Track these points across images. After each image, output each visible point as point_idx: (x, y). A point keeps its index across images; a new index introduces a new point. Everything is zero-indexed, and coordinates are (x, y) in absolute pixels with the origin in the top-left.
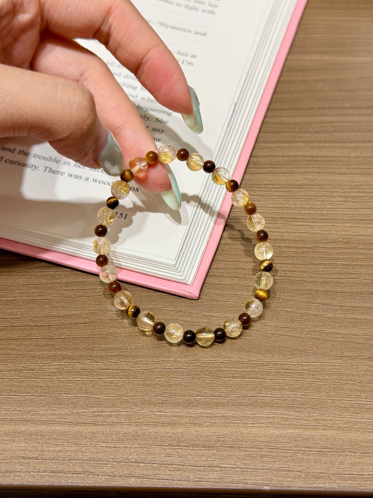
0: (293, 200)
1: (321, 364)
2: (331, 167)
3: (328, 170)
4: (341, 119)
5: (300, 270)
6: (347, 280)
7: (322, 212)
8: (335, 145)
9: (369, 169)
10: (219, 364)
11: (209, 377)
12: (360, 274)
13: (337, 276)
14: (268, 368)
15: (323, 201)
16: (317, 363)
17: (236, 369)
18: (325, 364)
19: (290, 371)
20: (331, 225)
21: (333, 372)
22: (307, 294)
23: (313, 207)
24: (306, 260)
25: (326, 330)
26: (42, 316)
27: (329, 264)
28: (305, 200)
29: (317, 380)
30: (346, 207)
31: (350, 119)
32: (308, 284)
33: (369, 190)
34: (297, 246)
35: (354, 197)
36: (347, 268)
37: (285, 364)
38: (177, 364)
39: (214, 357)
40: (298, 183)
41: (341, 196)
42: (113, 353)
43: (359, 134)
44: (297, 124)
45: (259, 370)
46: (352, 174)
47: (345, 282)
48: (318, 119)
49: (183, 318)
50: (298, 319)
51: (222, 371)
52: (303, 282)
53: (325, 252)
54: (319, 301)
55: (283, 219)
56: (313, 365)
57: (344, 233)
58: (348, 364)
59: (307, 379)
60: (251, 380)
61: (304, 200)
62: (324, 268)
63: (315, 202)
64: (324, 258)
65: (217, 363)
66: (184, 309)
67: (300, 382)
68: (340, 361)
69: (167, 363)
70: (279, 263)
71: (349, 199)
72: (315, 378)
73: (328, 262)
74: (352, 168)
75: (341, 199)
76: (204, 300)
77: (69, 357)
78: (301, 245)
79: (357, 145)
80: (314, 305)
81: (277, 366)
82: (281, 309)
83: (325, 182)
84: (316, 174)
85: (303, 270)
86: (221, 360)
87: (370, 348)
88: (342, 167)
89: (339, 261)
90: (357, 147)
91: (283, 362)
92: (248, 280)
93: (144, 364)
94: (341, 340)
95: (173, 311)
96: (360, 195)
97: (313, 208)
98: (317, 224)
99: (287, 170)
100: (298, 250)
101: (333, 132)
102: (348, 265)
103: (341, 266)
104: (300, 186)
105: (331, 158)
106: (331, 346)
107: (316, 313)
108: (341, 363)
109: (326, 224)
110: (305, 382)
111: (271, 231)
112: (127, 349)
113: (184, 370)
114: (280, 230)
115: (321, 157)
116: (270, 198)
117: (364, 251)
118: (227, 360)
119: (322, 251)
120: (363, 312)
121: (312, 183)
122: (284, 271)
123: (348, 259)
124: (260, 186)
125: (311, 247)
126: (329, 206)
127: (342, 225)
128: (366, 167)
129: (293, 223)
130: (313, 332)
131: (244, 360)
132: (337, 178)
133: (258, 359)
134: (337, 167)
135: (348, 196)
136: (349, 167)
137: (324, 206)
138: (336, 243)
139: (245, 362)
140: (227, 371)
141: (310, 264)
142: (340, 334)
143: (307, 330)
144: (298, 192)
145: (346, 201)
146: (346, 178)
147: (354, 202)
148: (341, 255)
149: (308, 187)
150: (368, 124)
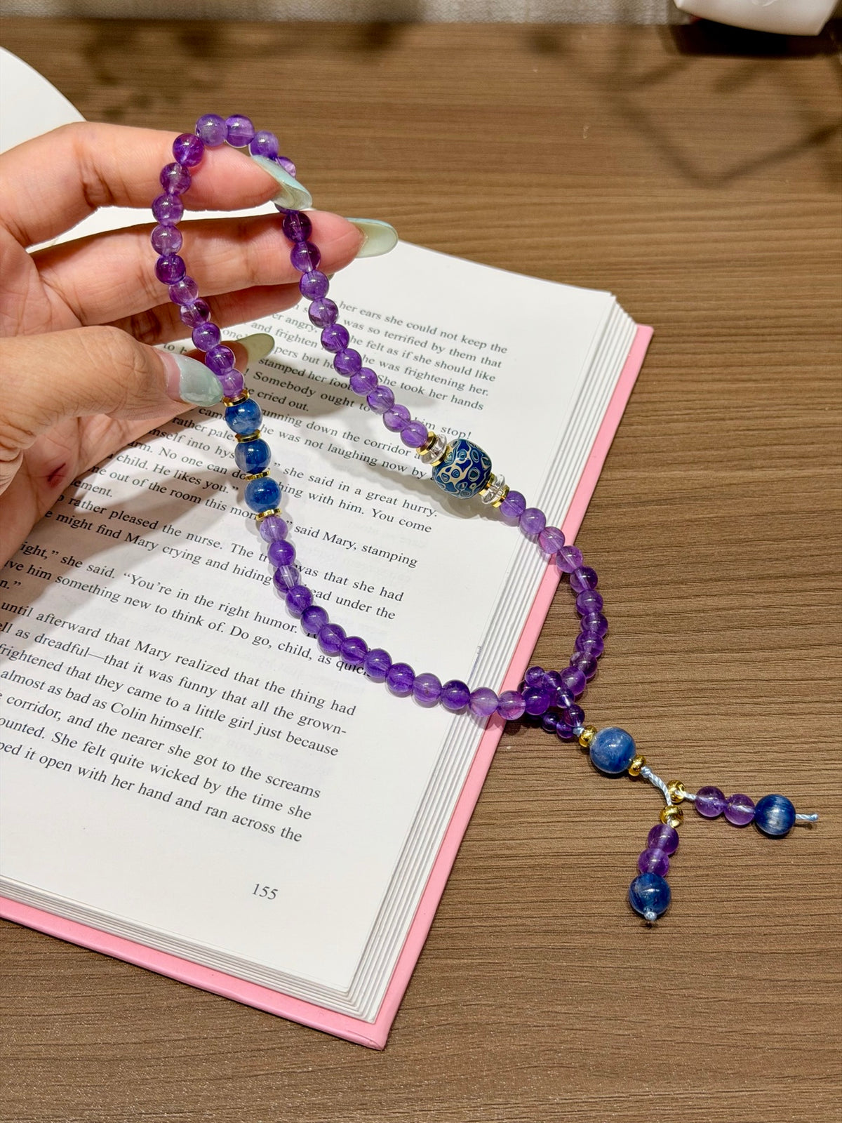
0: (670, 771)
2: (728, 701)
3: (723, 709)
4: (736, 601)
5: (696, 912)
6: (778, 928)
8: (729, 656)
9: (793, 703)
10: (580, 1104)
12: (797, 915)
13: (758, 921)
15: (721, 771)
16: (743, 1093)
18: (756, 1093)
19: (700, 1111)
21: (770, 1108)
22: (713, 959)
24: (705, 892)
25: (751, 1028)
27: (744, 899)
28: (690, 770)
30: (762, 782)
31: (749, 601)
32: (712, 940)
33: (796, 746)
34: (686, 865)
35: (772, 762)
36: (775, 905)
37: (690, 1098)
38: (510, 1110)
39: (570, 1092)
40: (674, 737)
41: (750, 761)
45: (649, 1112)
46: (765, 715)
47: (774, 932)
48: (694, 604)
50: (703, 1010)
53: (735, 874)
54: (735, 972)
56: (737, 1097)
58: (794, 1091)
61: (688, 771)
62: (736, 907)
63: (708, 774)
64: (735, 887)
68: (780, 1086)
69: (494, 1108)
71: (765, 767)
73: (741, 895)
74: (765, 703)
75: (751, 766)
76: (541, 980)
78: (692, 863)
79: (767, 654)
80: (727, 980)
81: (678, 1102)
82: (672, 992)
83: (722, 734)
84: (703, 717)
85: (701, 913)
86: (583, 1097)
87: (826, 1058)
88: (746, 700)
89: (760, 891)
90: (767, 660)
91: (686, 1093)
94: (777, 1045)
95: (491, 1005)
96: (782, 756)
99: (652, 712)
100: (689, 874)
101: (724, 629)
102: (775, 899)
103: (764, 902)
104: (677, 744)
105: (725, 683)
106: (763, 1058)
108: (782, 1089)
111: (639, 836)
112: (421, 1086)
115: (708, 681)
117: (800, 870)
118: (593, 1096)
119: (730, 872)
120: (809, 991)
121: (699, 736)
123: (774, 887)
125: (711, 867)
128: (787, 699)
130: (731, 1034)
131: (622, 1095)
132: (741, 724)
133: (644, 1092)
134: (738, 701)
135: (762, 760)
136: (759, 700)
137: (724, 782)
138: (752, 857)
139: (623, 1099)
140: (595, 1118)
141: (713, 899)
142: (775, 1034)
143: (720, 1029)
144: (676, 755)
145: (760, 771)
146: (756, 724)
147: (773, 771)
148: (761, 880)
149: (693, 744)
150: (783, 610)
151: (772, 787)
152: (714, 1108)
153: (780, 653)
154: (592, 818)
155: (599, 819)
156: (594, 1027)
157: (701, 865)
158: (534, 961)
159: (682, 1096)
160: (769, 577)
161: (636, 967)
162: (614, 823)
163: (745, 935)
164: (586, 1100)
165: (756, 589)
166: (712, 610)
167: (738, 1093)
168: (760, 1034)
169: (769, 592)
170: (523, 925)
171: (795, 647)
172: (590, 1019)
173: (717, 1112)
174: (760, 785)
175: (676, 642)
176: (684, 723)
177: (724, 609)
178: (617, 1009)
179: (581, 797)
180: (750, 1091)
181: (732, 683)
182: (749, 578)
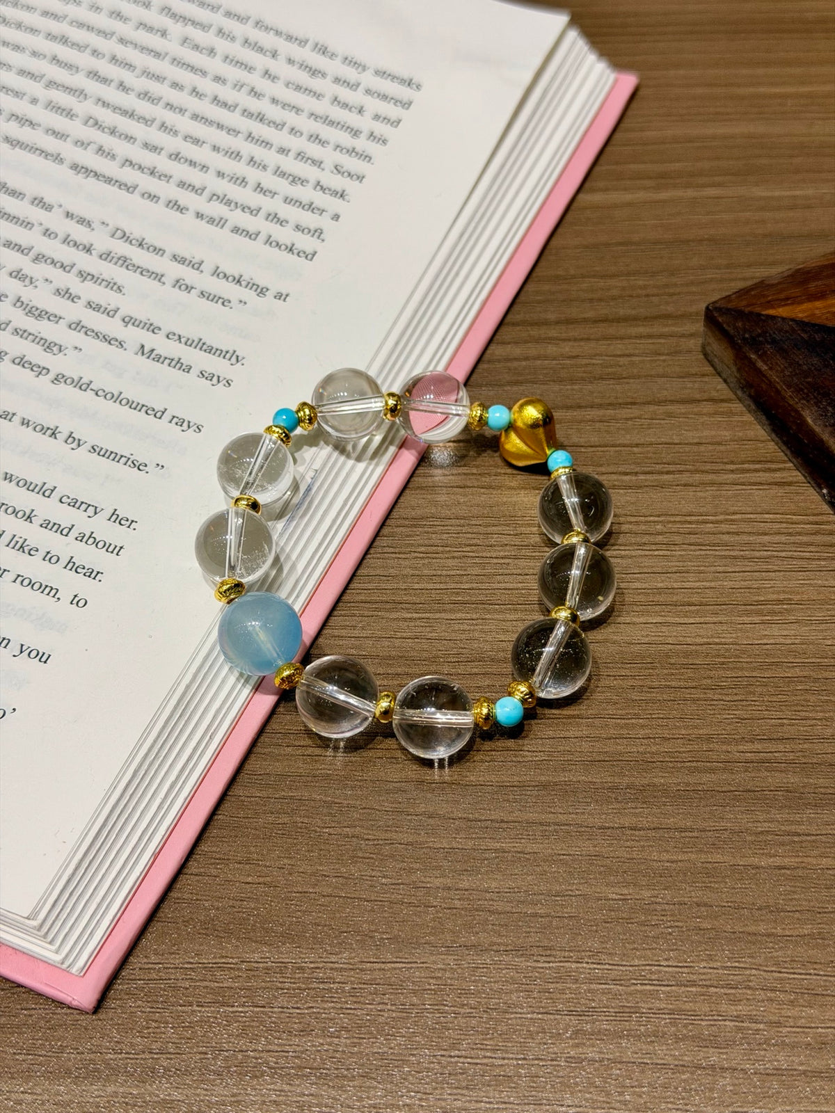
0: (398, 555)
1: (404, 965)
2: (495, 471)
3: (486, 480)
4: (533, 350)
6: (493, 753)
7: (459, 586)
10: (171, 971)
11: (144, 1004)
14: (282, 980)
15: (464, 557)
16: (396, 965)
17: (208, 984)
18: (413, 965)
19: (332, 986)
20: (474, 616)
21: (428, 987)
22: (397, 790)
23: (439, 573)
25: (428, 879)
28: (424, 555)
29: (389, 1007)
30: (516, 571)
31: (551, 349)
32: (402, 765)
34: (390, 671)
37: (322, 968)
39: (163, 954)
41: (507, 545)
43: (569, 387)
45: (262, 985)
47: (487, 759)
50: (367, 855)
51: (176, 988)
52: (392, 760)
54: (422, 808)
55: (367, 605)
56: (386, 970)
57: (504, 636)
58: (466, 966)
59: (367, 1004)
60: (239, 1009)
61: (421, 555)
65: (167, 968)
67: (350, 1011)
68: (449, 958)
71: (524, 552)
72: (387, 1001)
75: (505, 551)
80: (409, 817)
81: (304, 973)
82: (331, 831)
83: (475, 511)
84: (457, 490)
86: (177, 961)
87: (520, 924)
91: (318, 962)
92: (265, 760)
94: (458, 904)
97: (441, 575)
98: (442, 615)
101: (511, 383)
107: (412, 838)
108: (451, 962)
109: (464, 615)
110: (362, 1012)
114: (356, 633)
118: (191, 960)
120: (517, 834)
121: (447, 513)
126: (477, 571)
127: (500, 617)
129: (388, 615)
130: (398, 887)
131: (230, 960)
132: (505, 500)
133: (261, 958)
137: (465, 570)
138: (481, 663)
139: (231, 966)
140: (187, 989)
142: (458, 890)
143: (384, 880)
144: (410, 536)
145: (517, 558)
149: (435, 523)
150: (594, 361)
151: (528, 577)
152: (352, 983)
153: (578, 414)
156: (214, 872)
157: (410, 672)
159: (312, 965)
160: (585, 320)
161: (291, 798)
164: (181, 965)
165: (564, 335)
167: (388, 965)
168: (437, 888)
169: (581, 339)
171: (600, 406)
174: (513, 574)
176: (429, 497)
177: (516, 359)
178: (253, 850)
182: (558, 323)
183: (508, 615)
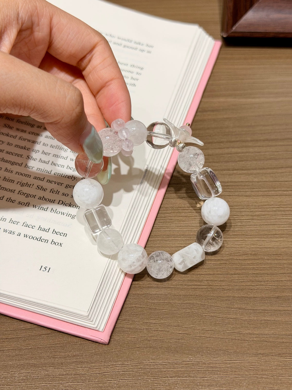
1: (240, 361)
2: (239, 190)
3: (237, 193)
4: (245, 150)
5: (219, 279)
6: (258, 286)
8: (241, 172)
9: (269, 191)
10: (158, 365)
11: (151, 377)
12: (267, 281)
13: (249, 284)
14: (198, 367)
15: (234, 219)
16: (238, 361)
17: (172, 369)
18: (244, 361)
19: (216, 369)
20: (242, 239)
21: (250, 369)
22: (226, 300)
24: (224, 270)
25: (243, 331)
26: (12, 329)
27: (242, 274)
29: (238, 376)
30: (253, 224)
31: (251, 150)
32: (226, 291)
33: (270, 209)
34: (216, 259)
35: (258, 216)
36: (257, 277)
37: (212, 363)
38: (124, 367)
39: (154, 359)
41: (248, 215)
42: (71, 360)
43: (259, 162)
44: (210, 155)
45: (192, 369)
46: (256, 196)
47: (256, 288)
48: (226, 151)
49: (128, 326)
50: (220, 323)
51: (161, 371)
52: (223, 289)
53: (239, 263)
54: (236, 306)
56: (234, 363)
57: (252, 246)
58: (262, 361)
59: (230, 375)
60: (185, 378)
62: (238, 277)
64: (238, 269)
65: (157, 364)
66: (128, 317)
67: (225, 378)
68: (256, 358)
69: (117, 367)
70: (203, 274)
71: (254, 218)
72: (237, 374)
73: (241, 272)
74: (256, 191)
75: (248, 217)
76: (144, 309)
77: (34, 365)
79: (258, 171)
80: (232, 309)
81: (206, 365)
82: (206, 314)
84: (228, 197)
85: (222, 279)
86: (160, 362)
87: (278, 345)
88: (247, 190)
89: (250, 270)
90: (258, 174)
91: (210, 361)
92: (178, 290)
93: (97, 369)
94: (255, 339)
96: (263, 213)
98: (231, 239)
101: (239, 161)
102: (257, 274)
103: (252, 275)
105: (239, 183)
106: (248, 345)
107: (235, 317)
108: (257, 360)
109: (238, 239)
110: (229, 378)
112: (82, 356)
113: (130, 372)
115: (231, 182)
116: (193, 219)
117: (269, 262)
118: (165, 361)
119: (236, 262)
120: (271, 315)
122: (207, 281)
123: (257, 269)
124: (184, 209)
125: (227, 260)
126: (239, 224)
127: (251, 239)
128: (266, 190)
130: (233, 334)
131: (179, 361)
132: (245, 200)
133: (190, 360)
134: (244, 190)
135: (253, 215)
136: (253, 190)
137: (236, 224)
138: (247, 255)
139: (179, 363)
140: (165, 371)
141: (228, 274)
142: (254, 334)
143: (228, 332)
145: (252, 219)
146: (252, 200)
147: (258, 219)
148: (251, 265)
150: (266, 154)
151: (258, 226)
152: (223, 368)
153: (264, 171)
154: (174, 239)
155: (177, 239)
156: (167, 330)
157: (223, 259)
158: (142, 300)
159: (208, 362)
161: (190, 303)
162: (184, 241)
163: (242, 290)
164: (161, 363)
166: (234, 153)
167: (235, 361)
168: (247, 334)
169: (260, 146)
170: (138, 284)
171: (271, 168)
172: (166, 326)
173: (224, 370)
174: (252, 225)
175: (217, 166)
177: (239, 153)
178: (180, 322)
179: (170, 230)
180: (241, 360)
181: (241, 183)
182: (251, 141)
183: (253, 239)
